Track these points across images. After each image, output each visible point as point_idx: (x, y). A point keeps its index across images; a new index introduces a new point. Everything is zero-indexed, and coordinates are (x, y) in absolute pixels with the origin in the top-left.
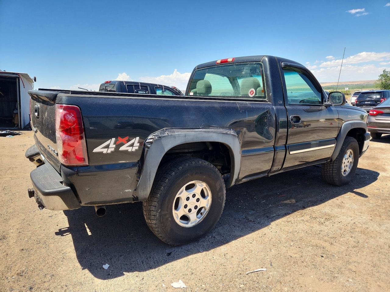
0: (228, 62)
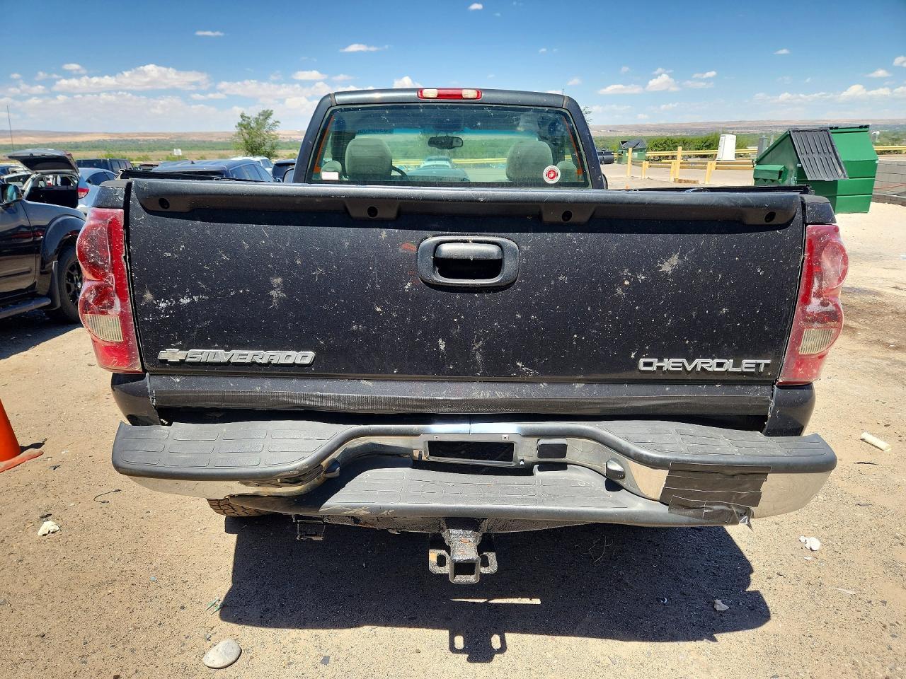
0: (462, 98)
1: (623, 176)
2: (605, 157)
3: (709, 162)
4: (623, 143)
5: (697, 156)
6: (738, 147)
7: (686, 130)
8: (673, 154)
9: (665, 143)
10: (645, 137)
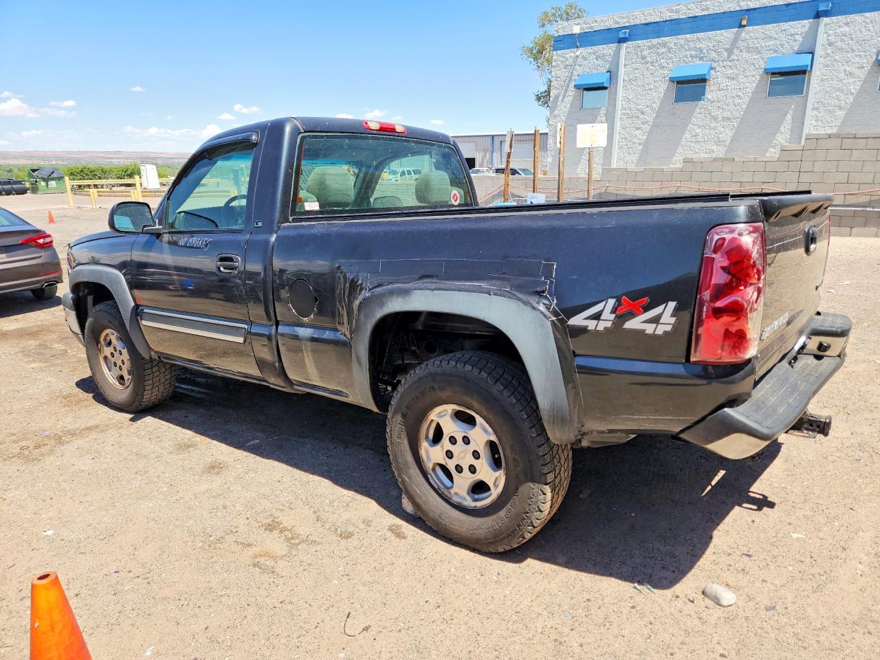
0: (395, 132)
1: (65, 207)
2: (14, 186)
3: (132, 191)
4: (34, 171)
5: (121, 185)
6: (160, 176)
7: (62, 159)
8: (95, 183)
9: (82, 171)
10: (15, 166)
